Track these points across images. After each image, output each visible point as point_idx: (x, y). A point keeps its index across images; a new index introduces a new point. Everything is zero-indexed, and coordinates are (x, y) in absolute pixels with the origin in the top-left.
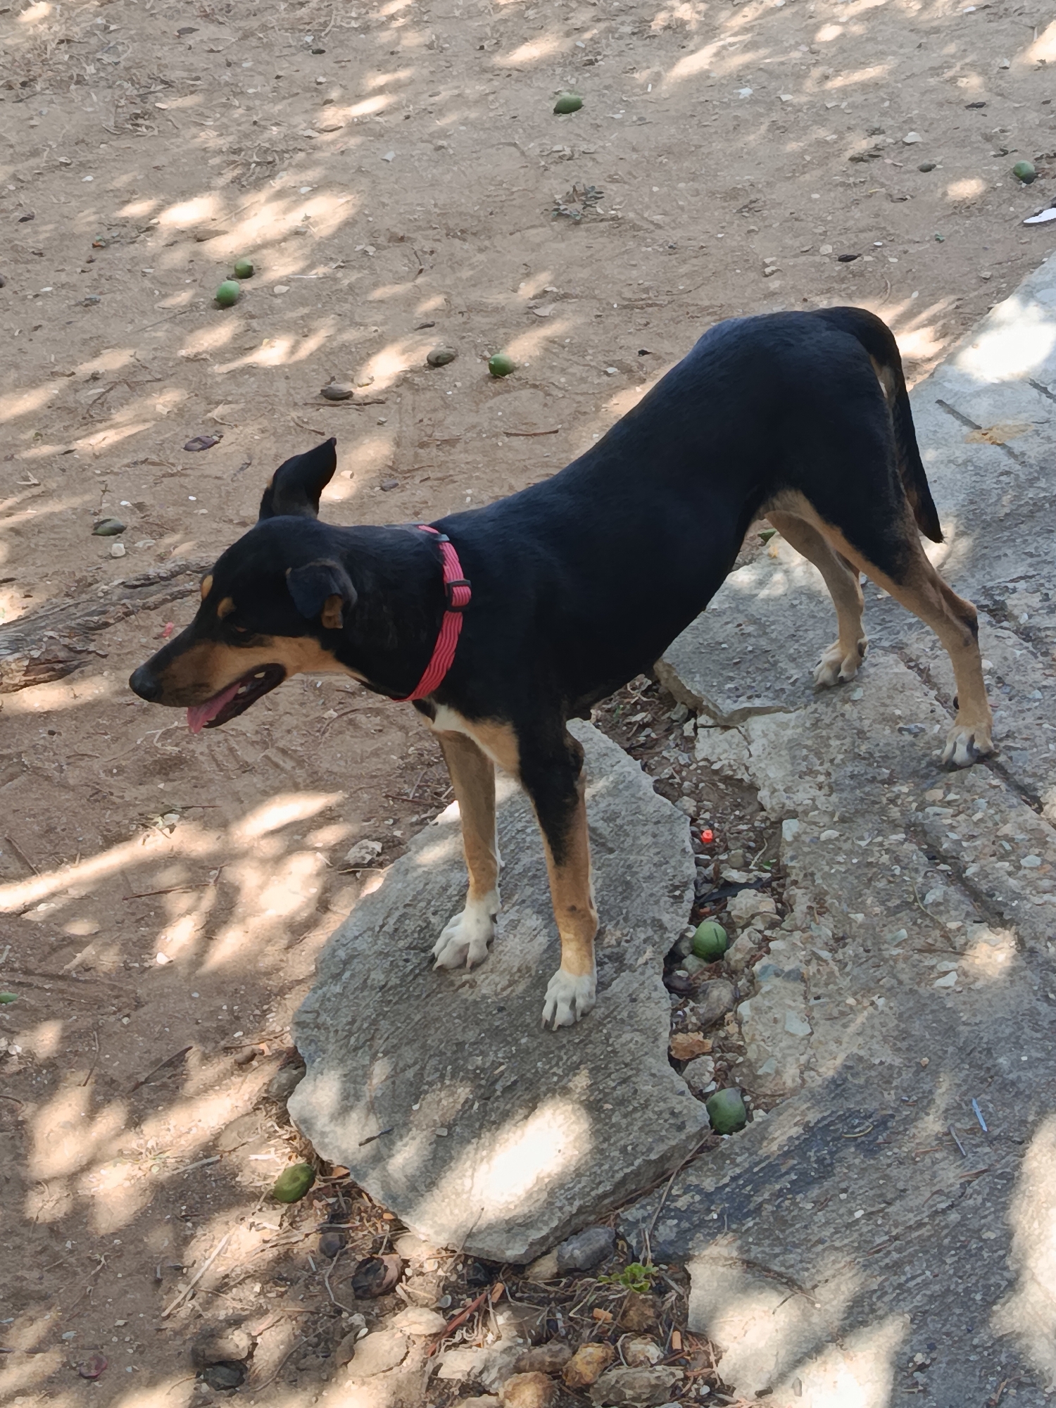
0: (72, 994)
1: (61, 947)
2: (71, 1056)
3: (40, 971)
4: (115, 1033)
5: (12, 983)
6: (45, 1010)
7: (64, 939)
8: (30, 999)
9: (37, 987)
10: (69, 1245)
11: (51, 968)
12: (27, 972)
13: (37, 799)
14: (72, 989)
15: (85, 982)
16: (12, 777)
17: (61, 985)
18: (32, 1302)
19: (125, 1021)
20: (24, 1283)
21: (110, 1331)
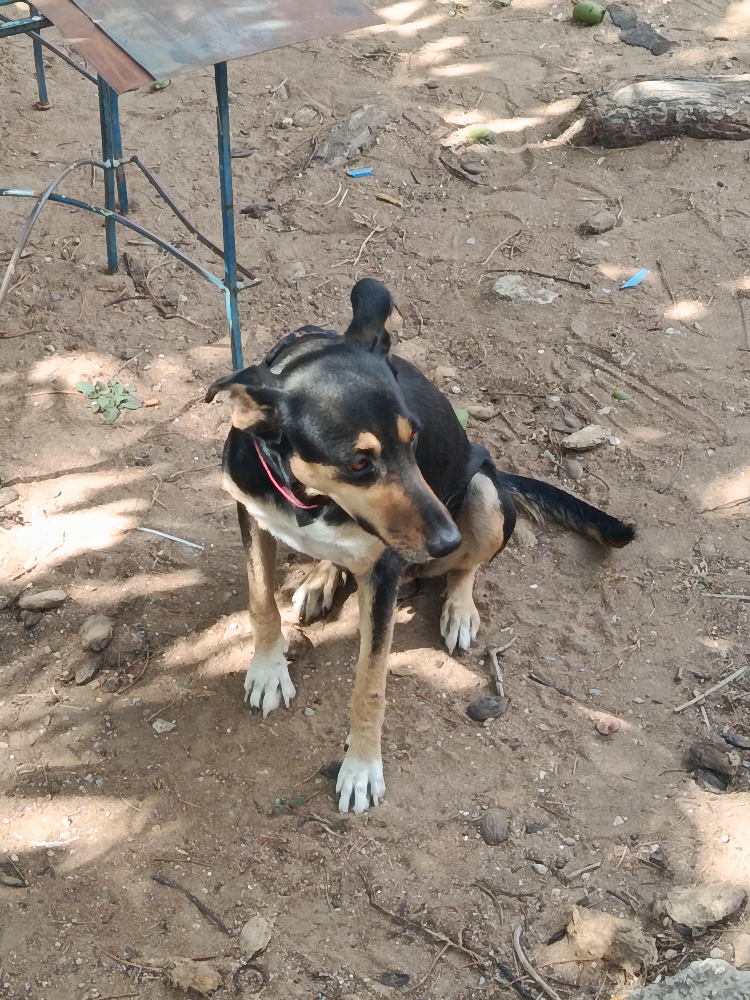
0: (673, 413)
1: (676, 371)
2: (658, 464)
3: (653, 384)
4: (700, 460)
5: (629, 385)
6: (648, 418)
7: (680, 365)
8: (639, 404)
9: (647, 396)
10: (615, 618)
11: (663, 385)
12: (643, 380)
13: (692, 237)
14: (674, 409)
15: (687, 407)
16: (677, 211)
17: (666, 401)
18: (573, 652)
19: (711, 452)
20: (572, 635)
21: (628, 704)
